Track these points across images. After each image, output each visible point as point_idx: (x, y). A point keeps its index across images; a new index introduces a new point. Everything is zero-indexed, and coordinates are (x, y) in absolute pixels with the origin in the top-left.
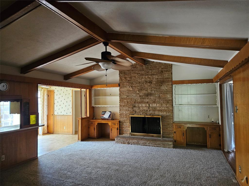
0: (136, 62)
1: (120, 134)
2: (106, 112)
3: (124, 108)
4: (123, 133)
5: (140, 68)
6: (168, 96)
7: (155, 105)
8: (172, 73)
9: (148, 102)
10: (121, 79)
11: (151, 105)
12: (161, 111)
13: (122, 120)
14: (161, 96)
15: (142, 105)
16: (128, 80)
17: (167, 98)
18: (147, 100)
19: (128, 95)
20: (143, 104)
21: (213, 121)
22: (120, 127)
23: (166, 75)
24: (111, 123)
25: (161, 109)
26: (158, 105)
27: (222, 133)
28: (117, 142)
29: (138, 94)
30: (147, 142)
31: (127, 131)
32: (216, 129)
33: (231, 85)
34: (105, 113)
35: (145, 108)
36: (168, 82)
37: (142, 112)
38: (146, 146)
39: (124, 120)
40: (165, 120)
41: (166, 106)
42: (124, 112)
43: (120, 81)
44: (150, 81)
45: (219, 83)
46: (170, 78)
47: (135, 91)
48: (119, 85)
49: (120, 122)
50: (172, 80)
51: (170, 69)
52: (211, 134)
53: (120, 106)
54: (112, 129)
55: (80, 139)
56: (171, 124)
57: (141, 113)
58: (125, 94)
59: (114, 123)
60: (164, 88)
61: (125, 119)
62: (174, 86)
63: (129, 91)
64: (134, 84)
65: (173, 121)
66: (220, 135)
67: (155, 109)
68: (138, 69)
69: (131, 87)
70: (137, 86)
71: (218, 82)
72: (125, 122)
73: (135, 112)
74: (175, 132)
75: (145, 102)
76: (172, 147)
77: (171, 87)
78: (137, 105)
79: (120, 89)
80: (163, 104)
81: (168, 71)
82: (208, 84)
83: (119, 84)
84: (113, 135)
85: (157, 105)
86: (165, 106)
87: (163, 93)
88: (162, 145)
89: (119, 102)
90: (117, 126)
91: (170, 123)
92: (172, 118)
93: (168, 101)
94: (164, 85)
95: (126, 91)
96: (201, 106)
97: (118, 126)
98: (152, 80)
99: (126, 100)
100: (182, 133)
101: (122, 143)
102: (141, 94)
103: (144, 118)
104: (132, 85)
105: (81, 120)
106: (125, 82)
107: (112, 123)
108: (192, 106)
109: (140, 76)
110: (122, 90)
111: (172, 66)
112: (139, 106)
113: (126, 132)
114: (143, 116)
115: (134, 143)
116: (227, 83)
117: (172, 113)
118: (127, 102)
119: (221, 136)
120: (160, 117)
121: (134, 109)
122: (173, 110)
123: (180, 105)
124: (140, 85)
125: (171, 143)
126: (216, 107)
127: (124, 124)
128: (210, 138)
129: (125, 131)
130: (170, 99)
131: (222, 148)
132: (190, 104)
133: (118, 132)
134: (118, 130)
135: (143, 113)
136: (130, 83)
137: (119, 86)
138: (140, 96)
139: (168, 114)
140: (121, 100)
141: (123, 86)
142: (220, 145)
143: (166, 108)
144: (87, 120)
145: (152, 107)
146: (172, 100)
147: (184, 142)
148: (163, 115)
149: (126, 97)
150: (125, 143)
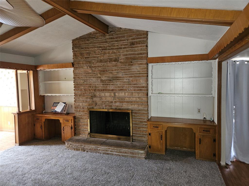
0: (95, 30)
1: (75, 134)
2: (59, 103)
3: (80, 99)
4: (80, 134)
5: (102, 38)
6: (141, 81)
7: (122, 94)
8: (147, 46)
9: (112, 90)
10: (75, 55)
11: (117, 94)
12: (131, 102)
13: (77, 115)
14: (132, 80)
15: (105, 94)
16: (85, 57)
17: (140, 84)
18: (111, 87)
19: (86, 80)
20: (107, 93)
21: (205, 118)
22: (75, 125)
23: (138, 49)
24: (63, 119)
25: (130, 99)
26: (127, 94)
27: (218, 138)
28: (68, 147)
29: (100, 77)
30: (109, 149)
31: (85, 130)
32: (209, 131)
33: (234, 63)
34: (57, 105)
35: (110, 99)
36: (141, 58)
37: (105, 104)
38: (108, 154)
39: (81, 115)
40: (137, 117)
41: (139, 95)
42: (81, 104)
43: (73, 58)
44: (116, 59)
45: (217, 60)
46: (144, 54)
47: (95, 74)
48: (73, 65)
49: (75, 118)
50: (147, 56)
51: (144, 39)
52: (201, 139)
53: (76, 95)
54: (64, 128)
55: (18, 143)
56: (145, 122)
57: (104, 106)
58: (82, 77)
59: (67, 119)
60: (136, 68)
61: (82, 113)
62: (150, 65)
63: (86, 73)
64: (93, 63)
65: (148, 117)
66: (215, 140)
67: (122, 100)
68: (98, 40)
69: (90, 67)
70: (98, 66)
71: (215, 59)
72: (81, 118)
73: (96, 104)
74: (150, 134)
75: (109, 90)
76: (144, 157)
77: (146, 67)
78: (97, 94)
79: (74, 70)
80: (134, 93)
81: (142, 43)
82: (201, 61)
83: (72, 63)
84: (65, 136)
85: (125, 94)
86: (137, 95)
87: (134, 76)
88: (129, 153)
89: (74, 89)
90: (71, 124)
91: (143, 120)
92: (146, 114)
93: (141, 88)
94: (135, 64)
95: (83, 74)
96: (189, 95)
97: (73, 124)
98: (119, 58)
99: (82, 87)
100: (160, 135)
101: (75, 149)
102: (103, 78)
103: (107, 113)
104: (91, 65)
105: (17, 116)
106: (81, 60)
107: (65, 119)
108: (176, 95)
109: (102, 51)
110: (77, 71)
111: (147, 35)
112: (100, 96)
113: (84, 132)
114: (106, 110)
115: (91, 150)
116: (228, 61)
117: (147, 106)
118: (85, 89)
119: (217, 142)
120: (130, 112)
121: (95, 99)
122: (148, 102)
123: (159, 93)
124: (101, 64)
125: (143, 151)
126: (211, 97)
127: (81, 120)
128: (200, 143)
129: (83, 130)
130: (144, 85)
131: (217, 160)
132: (173, 93)
133: (73, 132)
134: (73, 130)
135: (106, 106)
136: (88, 61)
137: (73, 67)
138: (102, 81)
139: (141, 108)
140: (76, 87)
141: (79, 65)
142: (215, 155)
143: (138, 99)
144: (30, 114)
145: (119, 98)
146: (147, 87)
147: (162, 148)
148: (133, 109)
149: (83, 83)
150: (79, 150)
